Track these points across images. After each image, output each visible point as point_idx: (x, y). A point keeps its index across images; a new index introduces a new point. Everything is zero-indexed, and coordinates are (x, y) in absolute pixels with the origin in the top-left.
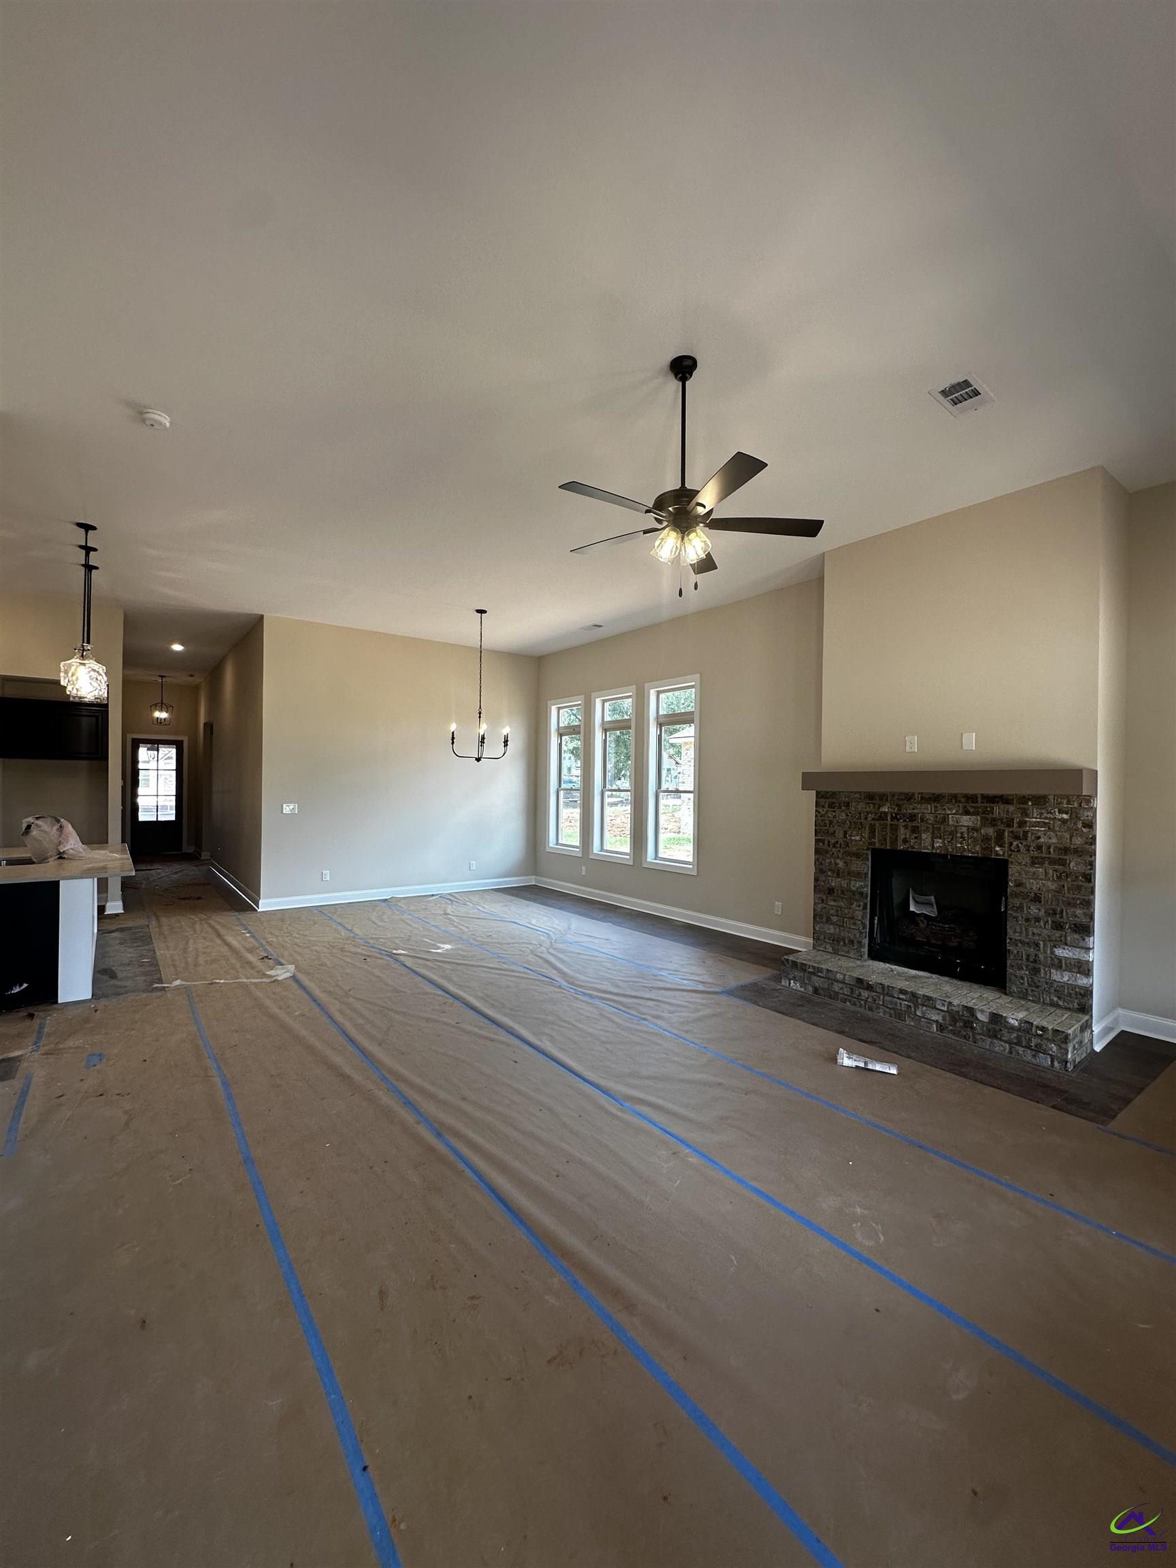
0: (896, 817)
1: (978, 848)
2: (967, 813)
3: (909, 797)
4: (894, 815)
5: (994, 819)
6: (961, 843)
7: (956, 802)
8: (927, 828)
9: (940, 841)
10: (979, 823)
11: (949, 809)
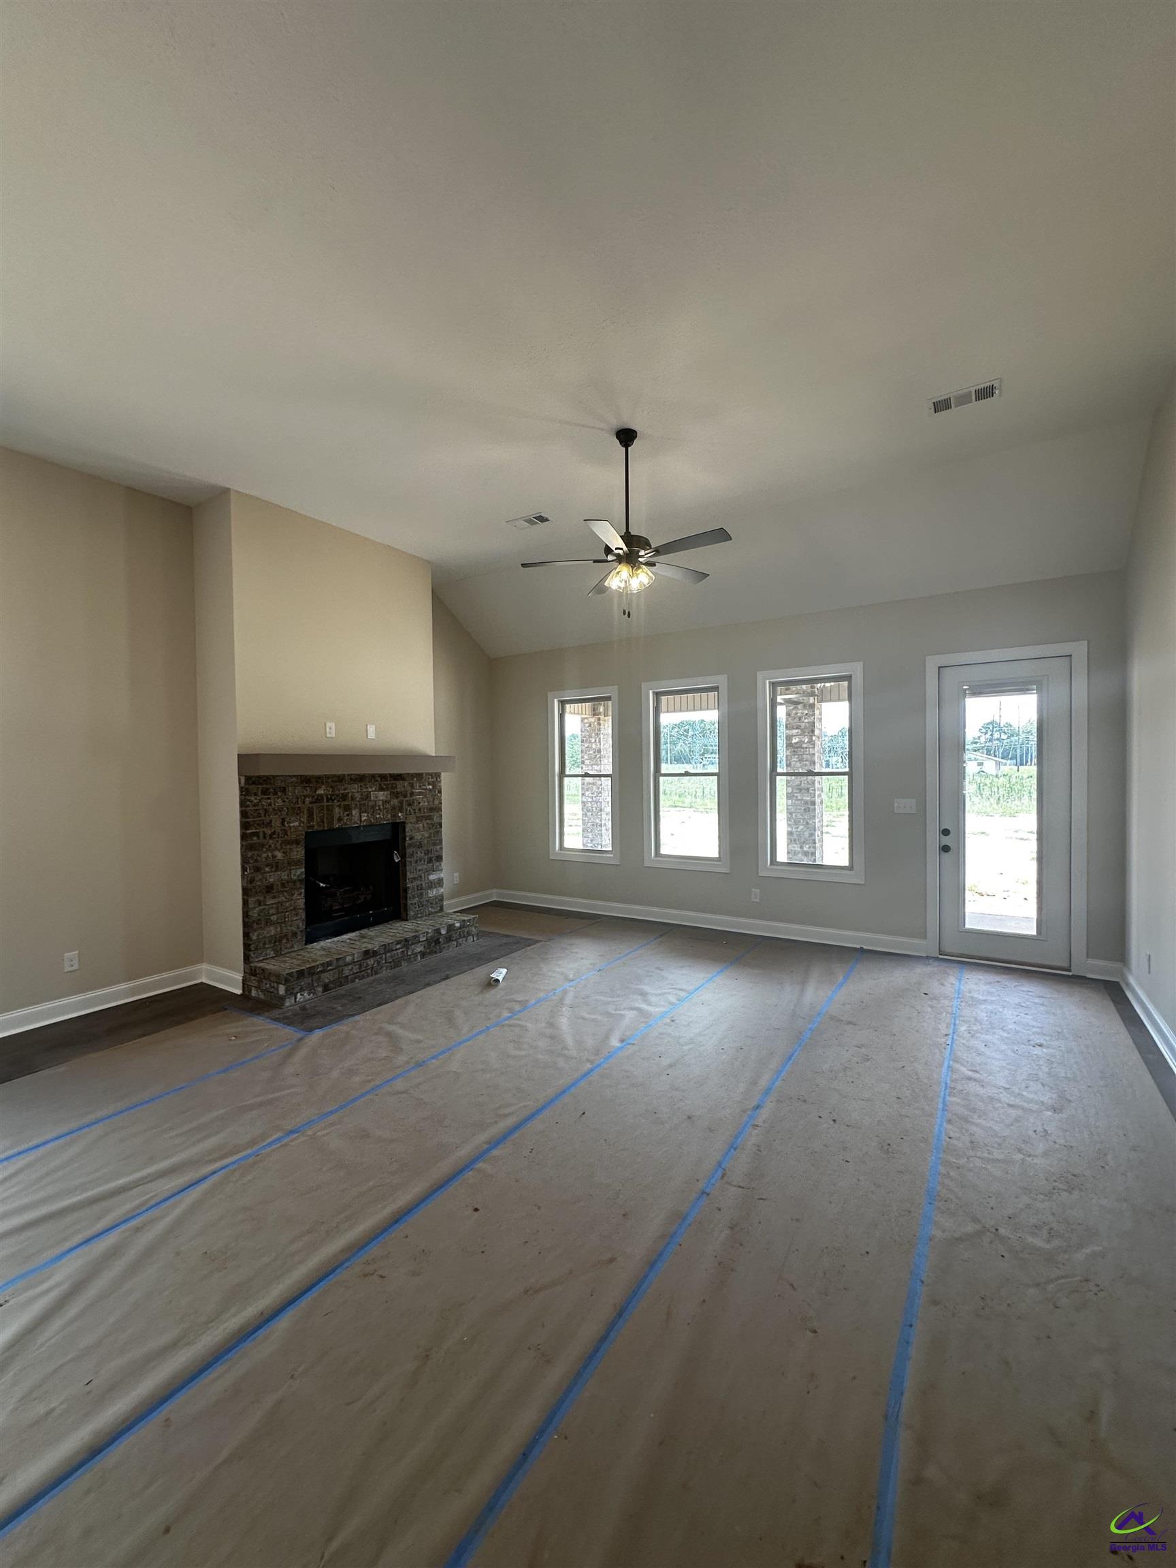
0: (331, 799)
1: (389, 816)
2: (381, 789)
3: (340, 779)
4: (329, 796)
5: (398, 793)
6: (379, 814)
7: (375, 781)
8: (356, 805)
9: (365, 814)
10: (389, 796)
11: (371, 787)
